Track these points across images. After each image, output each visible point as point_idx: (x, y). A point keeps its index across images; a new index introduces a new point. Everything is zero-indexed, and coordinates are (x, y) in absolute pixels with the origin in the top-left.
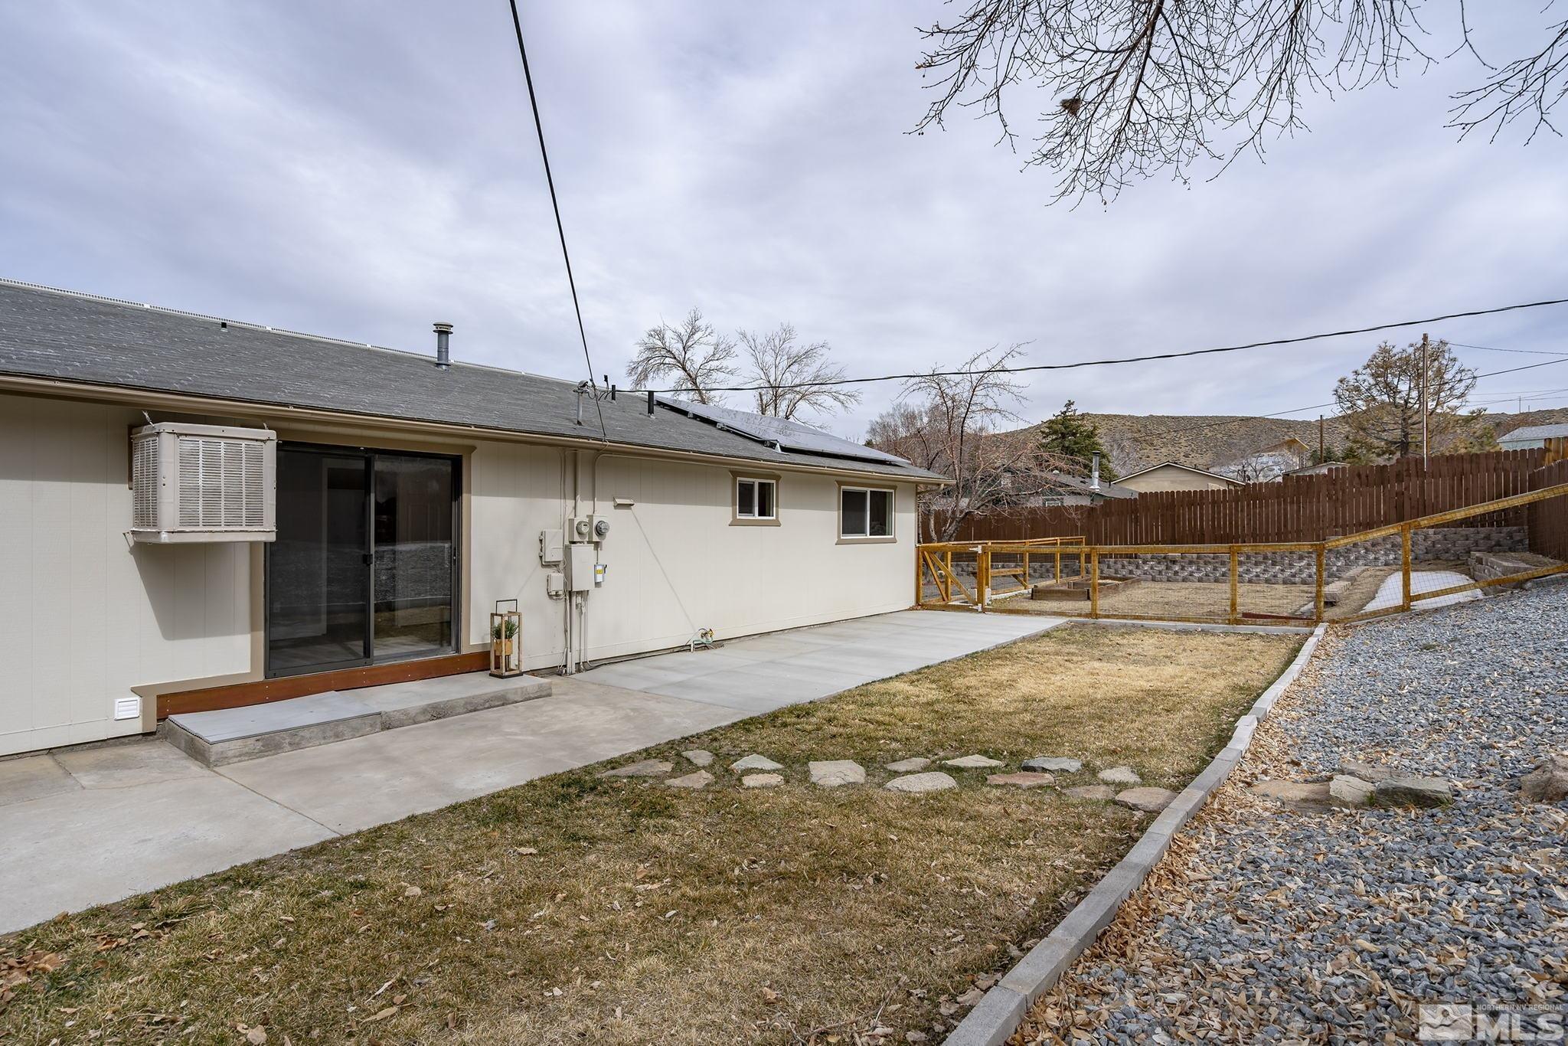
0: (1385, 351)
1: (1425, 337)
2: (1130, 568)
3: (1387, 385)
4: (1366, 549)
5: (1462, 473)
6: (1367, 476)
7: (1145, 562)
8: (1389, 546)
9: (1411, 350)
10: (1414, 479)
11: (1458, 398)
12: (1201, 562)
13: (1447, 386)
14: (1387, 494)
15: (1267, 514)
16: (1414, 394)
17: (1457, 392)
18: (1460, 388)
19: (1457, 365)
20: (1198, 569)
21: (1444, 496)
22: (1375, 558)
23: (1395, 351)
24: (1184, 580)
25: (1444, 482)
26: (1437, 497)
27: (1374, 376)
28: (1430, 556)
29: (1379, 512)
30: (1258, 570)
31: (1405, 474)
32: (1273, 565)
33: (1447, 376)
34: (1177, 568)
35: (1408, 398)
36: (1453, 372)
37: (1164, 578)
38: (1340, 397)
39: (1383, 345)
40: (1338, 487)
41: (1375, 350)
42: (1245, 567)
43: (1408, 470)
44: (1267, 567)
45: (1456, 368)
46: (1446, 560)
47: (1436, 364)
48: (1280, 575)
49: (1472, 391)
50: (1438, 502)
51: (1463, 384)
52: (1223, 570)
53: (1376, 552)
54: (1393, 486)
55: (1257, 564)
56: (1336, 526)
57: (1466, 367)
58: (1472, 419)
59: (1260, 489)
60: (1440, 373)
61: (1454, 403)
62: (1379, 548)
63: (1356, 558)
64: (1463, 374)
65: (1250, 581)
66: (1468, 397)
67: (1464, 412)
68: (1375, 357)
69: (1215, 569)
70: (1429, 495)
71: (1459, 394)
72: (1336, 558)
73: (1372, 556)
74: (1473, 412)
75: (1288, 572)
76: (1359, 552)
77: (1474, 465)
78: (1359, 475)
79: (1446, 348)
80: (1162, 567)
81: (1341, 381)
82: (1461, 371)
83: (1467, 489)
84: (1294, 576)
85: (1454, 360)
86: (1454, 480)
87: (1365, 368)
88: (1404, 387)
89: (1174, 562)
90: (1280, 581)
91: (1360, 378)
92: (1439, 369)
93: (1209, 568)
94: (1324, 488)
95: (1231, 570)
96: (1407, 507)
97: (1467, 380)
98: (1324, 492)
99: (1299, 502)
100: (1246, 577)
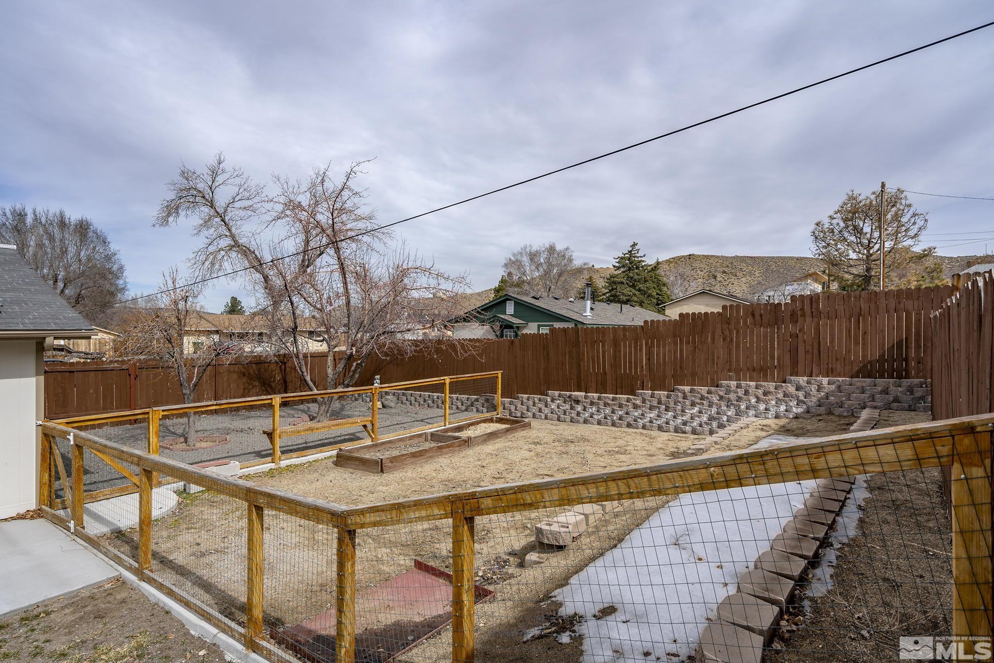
0: (852, 198)
1: (883, 185)
2: (540, 406)
3: (855, 228)
4: (757, 397)
5: (860, 314)
6: (761, 316)
7: (553, 400)
8: (781, 396)
9: (873, 197)
10: (808, 319)
11: (912, 238)
12: (601, 403)
13: (904, 228)
14: (781, 336)
15: (664, 354)
16: (876, 234)
17: (911, 233)
18: (914, 230)
19: (912, 210)
20: (598, 411)
21: (840, 339)
22: (766, 409)
23: (861, 198)
24: (586, 421)
25: (840, 325)
26: (832, 341)
27: (845, 220)
28: (822, 410)
29: (773, 358)
30: (652, 415)
31: (799, 313)
32: (666, 410)
33: (904, 220)
34: (579, 408)
35: (871, 238)
36: (908, 216)
37: (568, 418)
38: (816, 238)
39: (850, 193)
40: (732, 326)
41: (844, 198)
42: (640, 412)
43: (802, 309)
44: (659, 412)
45: (911, 213)
46: (839, 416)
47: (894, 209)
48: (671, 422)
49: (923, 232)
50: (833, 347)
51: (917, 227)
52: (620, 413)
53: (766, 402)
54: (787, 327)
55: (651, 408)
56: (730, 370)
57: (919, 211)
58: (924, 256)
59: (658, 327)
60: (897, 217)
61: (909, 242)
62: (770, 397)
63: (747, 408)
64: (917, 217)
65: (644, 427)
66: (921, 238)
67: (918, 249)
68: (845, 204)
69: (613, 412)
70: (825, 339)
71: (913, 234)
72: (728, 406)
73: (762, 407)
74: (925, 251)
75: (679, 421)
76: (750, 401)
77: (873, 306)
78: (753, 315)
79: (903, 196)
80: (567, 406)
81: (817, 225)
82: (914, 215)
83: (865, 333)
84: (685, 423)
85: (910, 206)
86: (850, 322)
87: (836, 213)
88: (867, 229)
89: (577, 402)
90: (672, 428)
91: (834, 222)
92: (896, 214)
93: (608, 411)
94: (719, 326)
95: (627, 413)
96: (801, 350)
97: (920, 223)
98: (718, 332)
99: (694, 342)
100: (641, 423)
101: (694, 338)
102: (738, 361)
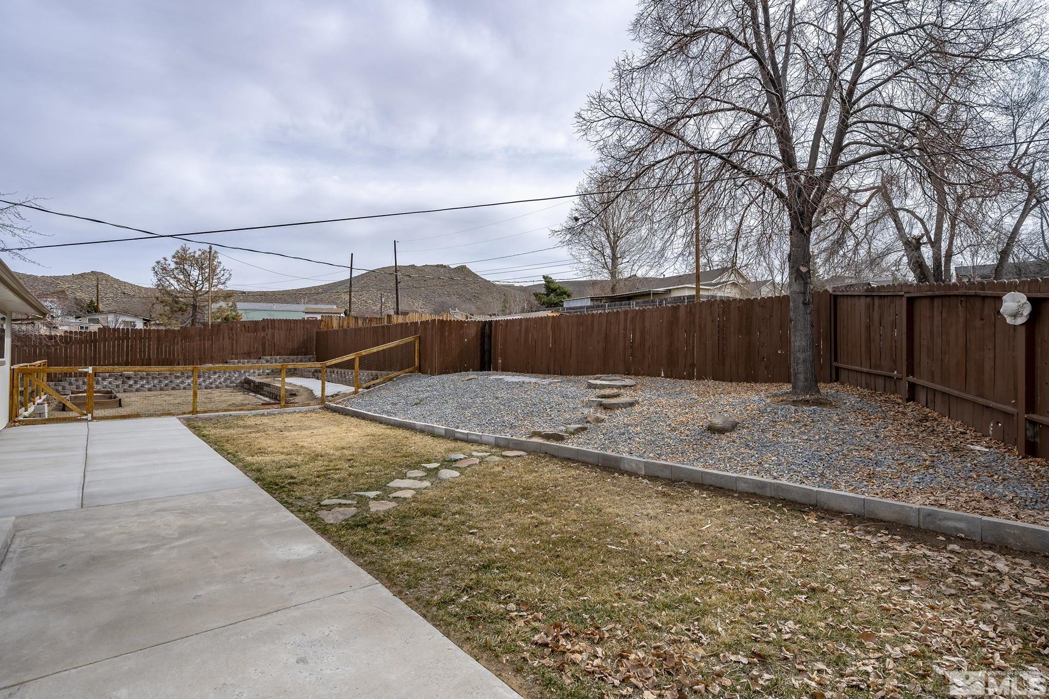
3: (184, 270)
5: (290, 329)
6: (249, 327)
13: (217, 277)
20: (148, 383)
21: (283, 339)
25: (283, 333)
26: (280, 340)
29: (254, 348)
30: (189, 381)
31: (266, 327)
34: (131, 382)
40: (234, 332)
42: (181, 380)
43: (268, 325)
54: (261, 333)
56: (232, 354)
64: (225, 272)
65: (184, 388)
69: (160, 382)
70: (277, 339)
75: (208, 382)
77: (295, 325)
78: (244, 326)
80: (119, 382)
83: (292, 337)
84: (211, 383)
86: (287, 332)
88: (195, 273)
89: (129, 378)
93: (156, 382)
94: (226, 332)
95: (171, 382)
96: (267, 344)
97: (227, 275)
98: (226, 334)
99: (212, 340)
100: (182, 386)
101: (212, 338)
102: (236, 350)
